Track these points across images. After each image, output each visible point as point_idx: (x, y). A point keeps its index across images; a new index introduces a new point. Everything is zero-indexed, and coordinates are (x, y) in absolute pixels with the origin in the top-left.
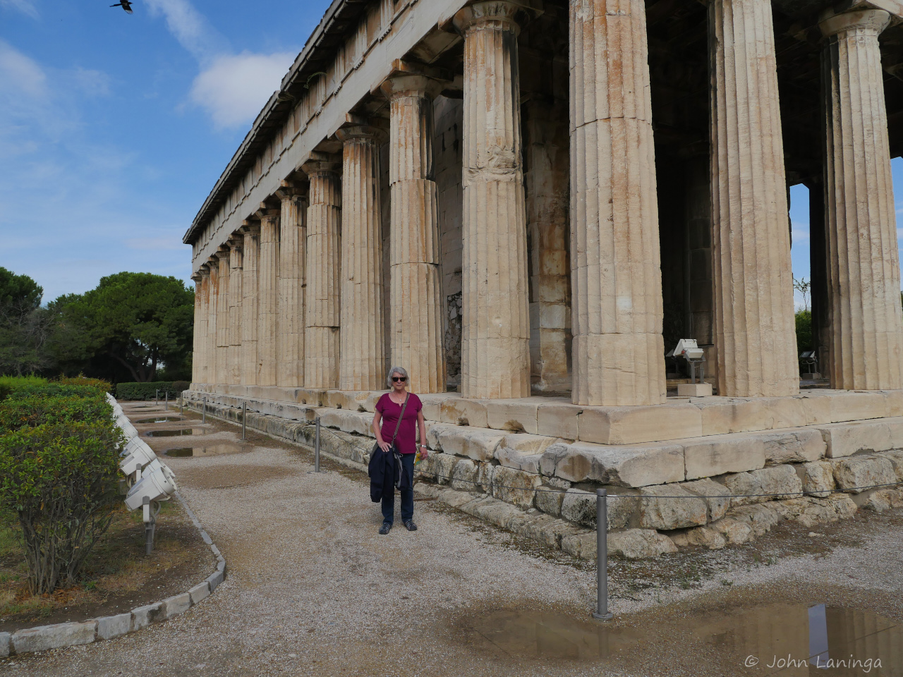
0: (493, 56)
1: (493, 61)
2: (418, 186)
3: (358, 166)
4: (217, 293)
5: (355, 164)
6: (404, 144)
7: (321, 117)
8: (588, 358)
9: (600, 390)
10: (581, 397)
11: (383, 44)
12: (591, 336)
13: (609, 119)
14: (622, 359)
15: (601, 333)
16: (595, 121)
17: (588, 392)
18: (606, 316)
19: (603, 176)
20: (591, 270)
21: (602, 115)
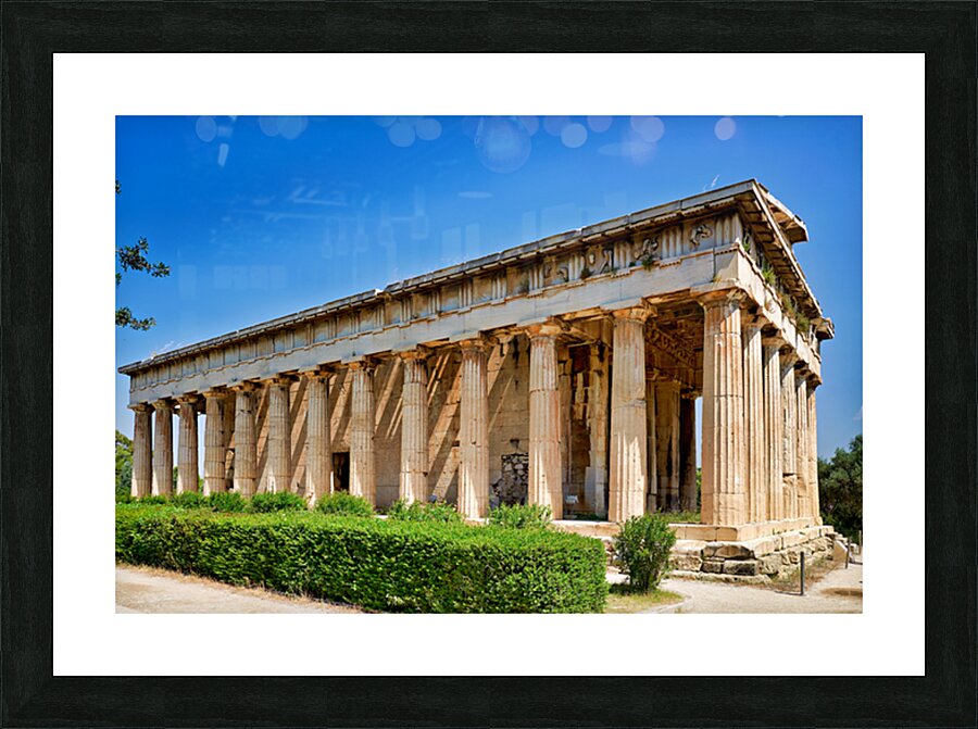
8: (719, 504)
9: (726, 518)
10: (715, 521)
11: (531, 300)
12: (721, 495)
13: (732, 396)
14: (735, 506)
15: (727, 493)
16: (726, 396)
17: (719, 520)
18: (729, 486)
19: (730, 422)
20: (723, 464)
21: (729, 393)
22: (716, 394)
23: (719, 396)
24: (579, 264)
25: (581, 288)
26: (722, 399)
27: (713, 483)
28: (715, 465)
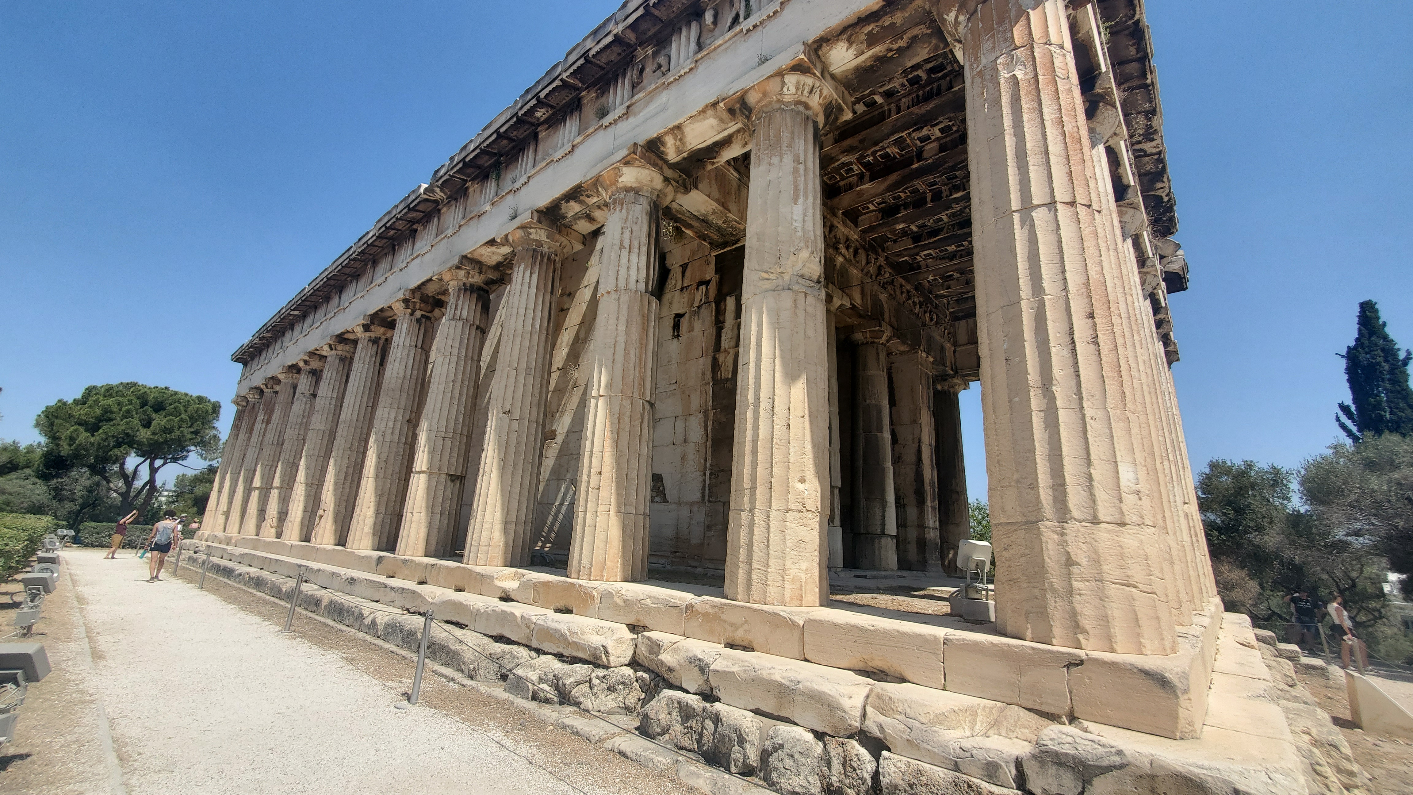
0: (802, 142)
1: (802, 148)
2: (641, 300)
3: (535, 277)
4: (268, 422)
5: (531, 273)
6: (627, 247)
7: (483, 218)
8: (1069, 562)
9: (1105, 621)
10: (1058, 630)
11: (609, 129)
12: (1072, 528)
13: (1072, 204)
14: (1137, 574)
15: (1095, 521)
16: (1051, 205)
17: (1075, 627)
18: (1101, 495)
19: (1073, 279)
20: (1064, 416)
21: (1061, 194)
22: (1015, 203)
23: (1027, 207)
24: (688, 39)
25: (690, 76)
26: (1040, 216)
27: (1034, 486)
28: (1037, 421)
